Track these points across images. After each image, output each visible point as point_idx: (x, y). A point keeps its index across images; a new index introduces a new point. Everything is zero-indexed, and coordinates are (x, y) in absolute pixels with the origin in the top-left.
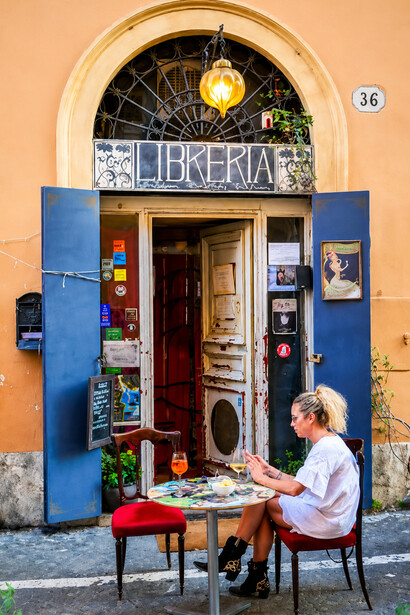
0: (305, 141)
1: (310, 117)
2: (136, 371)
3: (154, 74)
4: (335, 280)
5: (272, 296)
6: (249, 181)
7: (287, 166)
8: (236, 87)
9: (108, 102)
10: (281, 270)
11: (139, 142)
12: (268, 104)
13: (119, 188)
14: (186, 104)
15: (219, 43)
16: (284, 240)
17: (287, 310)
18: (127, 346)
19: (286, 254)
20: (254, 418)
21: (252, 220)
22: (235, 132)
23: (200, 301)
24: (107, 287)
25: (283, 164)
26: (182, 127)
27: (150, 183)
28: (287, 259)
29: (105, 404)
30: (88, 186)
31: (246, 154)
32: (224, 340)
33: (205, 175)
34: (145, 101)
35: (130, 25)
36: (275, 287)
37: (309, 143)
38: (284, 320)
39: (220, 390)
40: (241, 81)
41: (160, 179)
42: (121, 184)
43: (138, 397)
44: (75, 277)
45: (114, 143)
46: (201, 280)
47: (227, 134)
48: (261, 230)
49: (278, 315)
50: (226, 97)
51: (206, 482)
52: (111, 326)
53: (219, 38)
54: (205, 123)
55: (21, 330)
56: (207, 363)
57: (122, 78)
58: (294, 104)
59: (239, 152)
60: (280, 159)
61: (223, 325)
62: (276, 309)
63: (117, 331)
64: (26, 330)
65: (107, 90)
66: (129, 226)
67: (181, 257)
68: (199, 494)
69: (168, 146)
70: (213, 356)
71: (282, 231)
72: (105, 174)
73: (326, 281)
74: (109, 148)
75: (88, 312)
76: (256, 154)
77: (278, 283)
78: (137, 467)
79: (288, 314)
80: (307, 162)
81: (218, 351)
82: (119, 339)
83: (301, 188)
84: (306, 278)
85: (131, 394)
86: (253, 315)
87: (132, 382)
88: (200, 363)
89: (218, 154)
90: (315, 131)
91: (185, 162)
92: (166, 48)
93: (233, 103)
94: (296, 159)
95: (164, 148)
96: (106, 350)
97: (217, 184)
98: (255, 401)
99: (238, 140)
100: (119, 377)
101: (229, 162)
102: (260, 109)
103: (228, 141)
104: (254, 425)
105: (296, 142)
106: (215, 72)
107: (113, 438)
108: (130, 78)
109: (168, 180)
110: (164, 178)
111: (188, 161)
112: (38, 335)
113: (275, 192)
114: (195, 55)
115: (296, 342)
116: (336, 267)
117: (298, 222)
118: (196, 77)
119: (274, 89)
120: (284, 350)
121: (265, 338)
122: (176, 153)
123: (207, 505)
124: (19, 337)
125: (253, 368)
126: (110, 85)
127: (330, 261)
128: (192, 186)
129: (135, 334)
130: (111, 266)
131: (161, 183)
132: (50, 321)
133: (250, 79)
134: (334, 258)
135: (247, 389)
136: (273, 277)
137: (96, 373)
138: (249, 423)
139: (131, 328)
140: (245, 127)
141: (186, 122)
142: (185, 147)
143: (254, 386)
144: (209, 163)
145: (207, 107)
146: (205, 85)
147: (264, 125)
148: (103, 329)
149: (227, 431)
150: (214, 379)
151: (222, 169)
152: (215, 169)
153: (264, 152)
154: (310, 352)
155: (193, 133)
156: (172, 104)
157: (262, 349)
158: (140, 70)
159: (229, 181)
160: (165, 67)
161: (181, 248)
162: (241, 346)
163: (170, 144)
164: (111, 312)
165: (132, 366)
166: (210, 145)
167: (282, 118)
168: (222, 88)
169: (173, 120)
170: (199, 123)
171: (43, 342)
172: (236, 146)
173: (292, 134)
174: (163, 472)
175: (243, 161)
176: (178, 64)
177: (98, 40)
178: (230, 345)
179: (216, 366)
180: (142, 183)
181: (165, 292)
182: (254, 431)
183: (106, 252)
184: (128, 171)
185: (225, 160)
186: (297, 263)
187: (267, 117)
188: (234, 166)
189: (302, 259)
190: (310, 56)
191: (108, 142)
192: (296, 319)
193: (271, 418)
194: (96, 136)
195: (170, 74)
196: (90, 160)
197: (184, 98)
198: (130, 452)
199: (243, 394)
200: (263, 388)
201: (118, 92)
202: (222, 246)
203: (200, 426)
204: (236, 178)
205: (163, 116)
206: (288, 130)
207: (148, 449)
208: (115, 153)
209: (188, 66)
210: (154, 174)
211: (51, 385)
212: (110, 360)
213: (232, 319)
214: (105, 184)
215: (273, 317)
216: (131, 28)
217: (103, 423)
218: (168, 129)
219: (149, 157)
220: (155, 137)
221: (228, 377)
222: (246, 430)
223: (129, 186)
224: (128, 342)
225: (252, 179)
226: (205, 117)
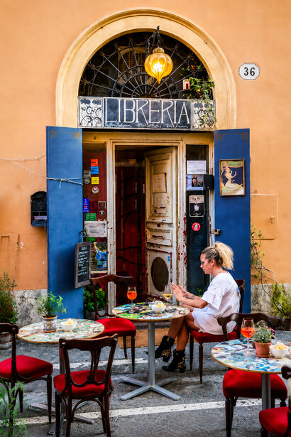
0: (210, 97)
1: (213, 83)
2: (105, 239)
3: (117, 55)
4: (229, 184)
5: (189, 193)
6: (175, 122)
7: (198, 113)
8: (168, 64)
9: (87, 73)
10: (194, 177)
11: (107, 98)
12: (187, 74)
13: (94, 126)
14: (136, 75)
15: (156, 37)
16: (197, 159)
17: (198, 202)
18: (99, 224)
19: (198, 167)
20: (177, 269)
21: (177, 147)
22: (167, 91)
23: (144, 196)
24: (87, 188)
25: (196, 112)
26: (133, 89)
27: (114, 123)
28: (198, 170)
29: (86, 260)
30: (75, 126)
31: (174, 105)
32: (160, 220)
33: (148, 118)
34: (110, 72)
35: (101, 25)
36: (190, 188)
37: (212, 99)
38: (197, 208)
39: (157, 251)
40: (170, 61)
41: (119, 121)
42: (96, 124)
43: (106, 255)
44: (67, 182)
45: (91, 99)
46: (145, 183)
47: (161, 93)
48: (182, 153)
49: (193, 205)
50: (161, 71)
51: (148, 305)
52: (90, 212)
53: (157, 34)
54: (148, 86)
55: (34, 214)
56: (149, 236)
57: (96, 58)
58: (203, 74)
59: (168, 104)
60: (195, 109)
61: (159, 211)
62: (191, 201)
63: (93, 215)
64: (36, 214)
65: (87, 66)
66: (100, 152)
67: (132, 168)
68: (143, 312)
69: (125, 101)
70: (151, 230)
71: (195, 153)
72: (85, 118)
73: (222, 184)
74: (88, 102)
75: (75, 203)
76: (179, 106)
77: (193, 185)
78: (106, 299)
79: (198, 205)
80: (211, 110)
81: (155, 227)
82: (94, 220)
83: (207, 126)
84: (210, 183)
85: (102, 254)
86: (177, 205)
87: (102, 246)
88: (145, 235)
89: (156, 106)
90: (216, 91)
91: (135, 110)
92: (123, 39)
93: (165, 75)
94: (204, 109)
95: (122, 102)
96: (87, 227)
97: (155, 124)
98: (178, 259)
99: (168, 97)
100: (95, 243)
101: (163, 111)
102: (182, 77)
103: (162, 98)
104: (178, 273)
105: (204, 98)
106: (154, 56)
107: (91, 280)
108: (102, 58)
109: (125, 122)
110: (122, 120)
111: (137, 110)
112: (45, 218)
113: (192, 129)
114: (142, 43)
115: (204, 222)
116: (229, 175)
117: (206, 148)
118: (143, 58)
119: (190, 65)
120: (196, 227)
121: (184, 219)
122: (130, 105)
123: (148, 318)
124: (33, 219)
125: (177, 238)
126: (89, 63)
127: (225, 172)
128: (140, 126)
129: (104, 217)
130: (89, 175)
131: (120, 124)
132: (52, 208)
133: (176, 60)
134: (228, 170)
135: (174, 251)
136: (190, 182)
137: (80, 241)
138: (174, 271)
139: (102, 213)
140: (173, 89)
141: (136, 86)
142: (135, 101)
143: (178, 249)
144: (150, 111)
145: (149, 77)
146: (147, 64)
147: (185, 87)
148: (84, 214)
149: (161, 278)
150: (152, 244)
151: (158, 115)
152: (154, 115)
153: (184, 104)
154: (213, 228)
155: (140, 93)
156: (127, 74)
157: (182, 226)
158: (107, 53)
159: (162, 122)
160: (123, 51)
161: (132, 162)
162: (170, 224)
163: (126, 99)
164: (89, 202)
165: (102, 236)
166: (151, 100)
167: (196, 83)
168: (158, 65)
169: (128, 84)
170: (144, 86)
171: (47, 222)
172: (167, 100)
173: (202, 93)
174: (121, 300)
175: (171, 110)
176: (131, 49)
177: (81, 35)
178: (163, 223)
179: (154, 237)
180: (108, 123)
181: (123, 190)
182: (178, 276)
183: (86, 166)
184: (100, 116)
185: (160, 109)
186: (204, 173)
187: (186, 83)
188: (165, 113)
189: (208, 170)
190: (213, 45)
191: (87, 98)
192: (204, 208)
193: (188, 268)
194: (80, 94)
195: (126, 55)
196: (76, 109)
197: (135, 71)
198: (101, 290)
199: (171, 254)
200: (183, 250)
201: (93, 67)
202: (158, 162)
203: (145, 275)
204: (167, 120)
205: (122, 82)
206: (199, 90)
207: (112, 287)
208: (92, 105)
209: (137, 50)
210: (116, 118)
211: (52, 248)
212: (88, 232)
213: (164, 208)
214: (85, 124)
215: (190, 207)
216: (102, 27)
217: (84, 272)
218: (125, 90)
219: (113, 107)
220: (117, 95)
221: (162, 243)
222: (172, 275)
223: (100, 126)
224: (99, 221)
225: (177, 121)
226: (148, 82)
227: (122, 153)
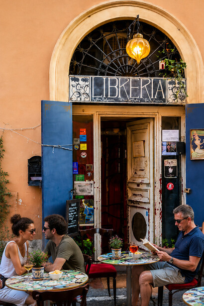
0: (182, 76)
1: (185, 63)
2: (92, 197)
3: (102, 40)
4: (198, 150)
5: (164, 158)
6: (152, 97)
7: (172, 89)
8: (146, 48)
9: (77, 55)
10: (169, 144)
11: (93, 77)
12: (162, 56)
13: (82, 101)
14: (119, 56)
15: (137, 24)
16: (171, 129)
17: (172, 165)
18: (87, 184)
19: (172, 136)
20: (154, 222)
21: (154, 118)
22: (145, 71)
23: (126, 160)
24: (76, 153)
25: (170, 88)
26: (116, 69)
27: (100, 98)
28: (172, 138)
29: (75, 215)
30: (66, 100)
31: (151, 83)
32: (140, 181)
33: (129, 93)
34: (97, 54)
35: (89, 15)
36: (165, 153)
37: (184, 77)
38: (171, 170)
39: (136, 207)
40: (148, 46)
41: (104, 96)
42: (84, 99)
43: (93, 211)
44: (59, 148)
45: (80, 77)
46: (126, 149)
47: (140, 73)
48: (158, 124)
49: (167, 168)
50: (140, 53)
51: (128, 253)
52: (79, 174)
53: (137, 22)
54: (129, 66)
55: (30, 175)
56: (130, 195)
57: (84, 42)
58: (177, 56)
59: (147, 82)
60: (169, 86)
61: (139, 173)
62: (166, 165)
63: (81, 176)
64: (33, 175)
65: (76, 49)
66: (87, 122)
67: (116, 136)
68: (124, 259)
69: (109, 79)
70: (132, 189)
71: (170, 123)
72: (75, 94)
73: (192, 150)
74: (78, 80)
75: (66, 164)
76: (156, 83)
77: (167, 151)
78: (92, 247)
79: (172, 167)
80: (183, 87)
81: (135, 186)
82: (83, 180)
83: (179, 101)
84: (181, 149)
85: (89, 210)
86: (154, 168)
87: (90, 203)
88: (126, 194)
89: (136, 83)
90: (188, 70)
91: (118, 87)
92: (108, 26)
93: (144, 56)
94: (177, 86)
95: (107, 80)
96: (76, 186)
97: (135, 99)
98: (155, 213)
99: (146, 76)
100: (83, 200)
101: (141, 87)
102: (158, 59)
103: (141, 76)
104: (154, 226)
105: (177, 77)
106: (135, 40)
107: (79, 232)
108: (89, 43)
109: (109, 97)
110: (107, 95)
111: (120, 87)
112: (40, 178)
113: (167, 103)
114: (124, 30)
115: (177, 182)
116: (198, 142)
117: (178, 119)
118: (125, 42)
119: (166, 49)
120: (170, 186)
121: (160, 180)
122: (113, 83)
123: (127, 263)
124: (29, 179)
125: (154, 196)
126: (78, 46)
127: (194, 140)
128: (122, 100)
129: (91, 178)
130: (79, 142)
131: (105, 98)
132: (46, 170)
133: (153, 44)
134: (197, 138)
135: (151, 207)
136: (165, 148)
137: (70, 198)
138: (151, 224)
139: (89, 175)
140: (150, 69)
141: (119, 66)
142: (118, 79)
143: (154, 205)
144: (131, 87)
145: (130, 58)
146: (129, 47)
147: (160, 67)
148: (74, 175)
149: (140, 230)
150: (132, 202)
151: (138, 91)
152: (134, 91)
153: (160, 82)
154: (184, 187)
155: (122, 72)
156: (111, 56)
157: (159, 186)
158: (94, 38)
159: (141, 97)
160: (107, 36)
161: (116, 131)
162: (148, 184)
163: (110, 78)
164: (78, 166)
165: (90, 194)
166: (131, 78)
167: (170, 64)
168: (138, 49)
169: (112, 65)
170: (126, 66)
171: (42, 182)
172: (145, 78)
173: (175, 72)
174: (106, 249)
175: (149, 87)
176: (115, 35)
177: (71, 23)
178: (142, 183)
179: (134, 195)
180: (95, 98)
181: (108, 155)
182: (154, 229)
183: (75, 134)
184: (87, 92)
185: (140, 86)
186: (177, 140)
187: (162, 64)
188: (144, 89)
189: (180, 138)
190: (185, 31)
191: (77, 76)
193: (163, 222)
194: (70, 73)
195: (110, 40)
196: (67, 86)
197: (118, 53)
198: (88, 240)
199: (149, 209)
200: (159, 206)
201: (82, 50)
202: (138, 131)
203: (126, 227)
204: (145, 96)
205: (106, 63)
206: (173, 70)
207: (98, 238)
208: (81, 82)
209: (120, 35)
210: (101, 94)
211: (46, 205)
212: (78, 191)
213: (143, 170)
214: (75, 99)
215: (165, 169)
216: (90, 16)
217: (74, 224)
218: (109, 70)
219: (98, 84)
220: (103, 74)
221: (141, 201)
222: (150, 228)
223: (87, 100)
224: (87, 182)
225: (154, 97)
226: (129, 63)
227: (106, 124)
